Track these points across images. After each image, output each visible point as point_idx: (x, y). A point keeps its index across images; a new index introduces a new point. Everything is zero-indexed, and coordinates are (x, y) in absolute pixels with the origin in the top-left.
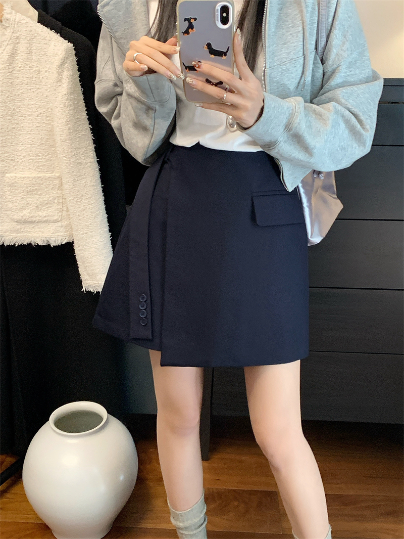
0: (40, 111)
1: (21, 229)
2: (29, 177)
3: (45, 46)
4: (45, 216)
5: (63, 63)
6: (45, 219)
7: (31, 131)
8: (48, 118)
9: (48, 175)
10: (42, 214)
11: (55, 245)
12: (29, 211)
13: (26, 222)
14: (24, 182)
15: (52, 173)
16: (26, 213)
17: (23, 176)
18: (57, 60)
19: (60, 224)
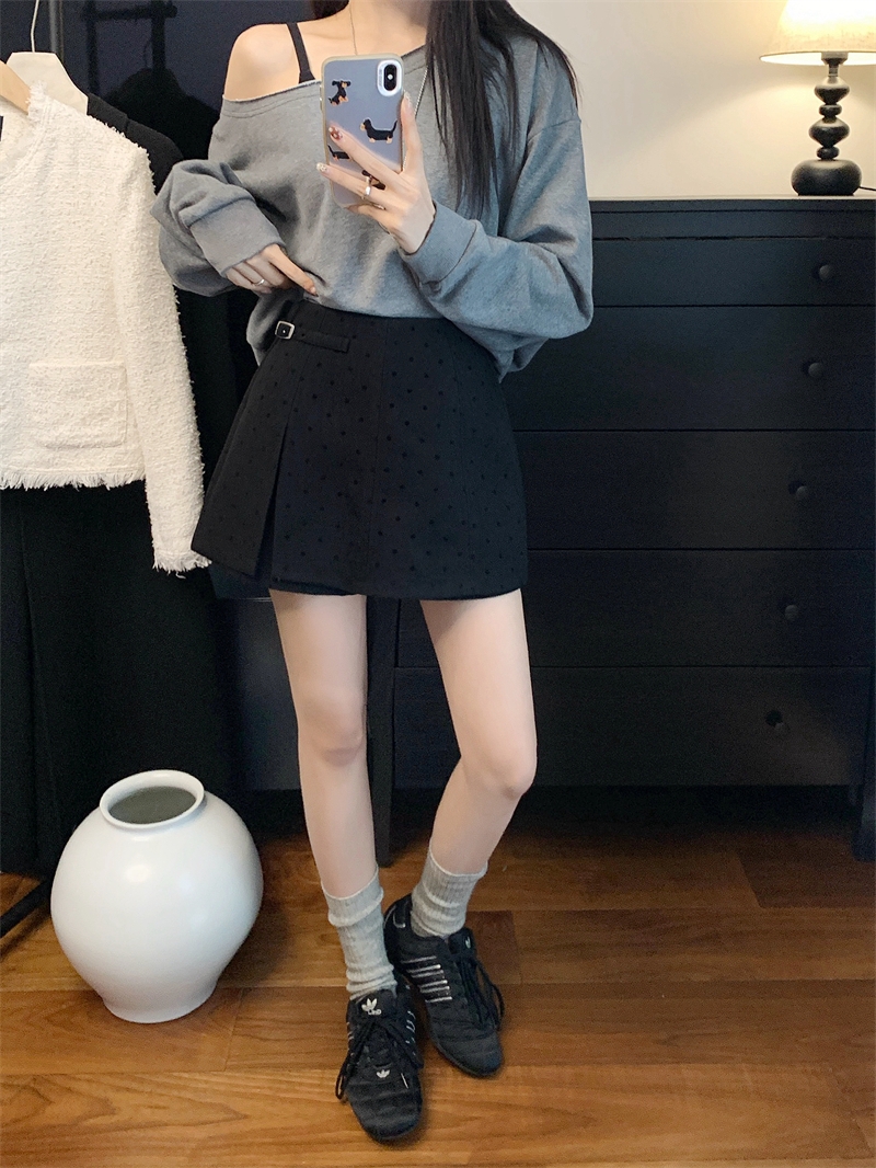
0: (89, 259)
1: (54, 459)
2: (70, 368)
3: (100, 153)
4: (98, 436)
5: (129, 181)
6: (96, 441)
7: (75, 291)
8: (105, 270)
9: (103, 363)
10: (93, 431)
11: (113, 486)
12: (69, 427)
13: (62, 447)
14: (62, 377)
15: (110, 360)
16: (64, 432)
17: (59, 366)
18: (120, 176)
19: (122, 448)
